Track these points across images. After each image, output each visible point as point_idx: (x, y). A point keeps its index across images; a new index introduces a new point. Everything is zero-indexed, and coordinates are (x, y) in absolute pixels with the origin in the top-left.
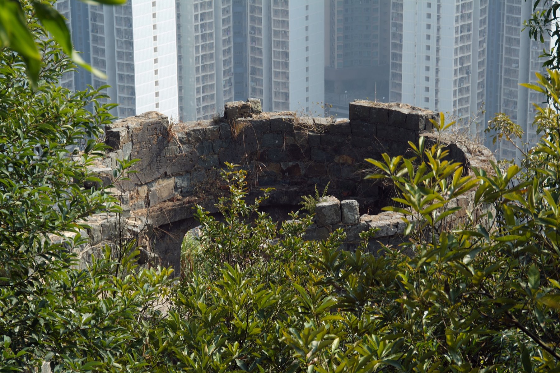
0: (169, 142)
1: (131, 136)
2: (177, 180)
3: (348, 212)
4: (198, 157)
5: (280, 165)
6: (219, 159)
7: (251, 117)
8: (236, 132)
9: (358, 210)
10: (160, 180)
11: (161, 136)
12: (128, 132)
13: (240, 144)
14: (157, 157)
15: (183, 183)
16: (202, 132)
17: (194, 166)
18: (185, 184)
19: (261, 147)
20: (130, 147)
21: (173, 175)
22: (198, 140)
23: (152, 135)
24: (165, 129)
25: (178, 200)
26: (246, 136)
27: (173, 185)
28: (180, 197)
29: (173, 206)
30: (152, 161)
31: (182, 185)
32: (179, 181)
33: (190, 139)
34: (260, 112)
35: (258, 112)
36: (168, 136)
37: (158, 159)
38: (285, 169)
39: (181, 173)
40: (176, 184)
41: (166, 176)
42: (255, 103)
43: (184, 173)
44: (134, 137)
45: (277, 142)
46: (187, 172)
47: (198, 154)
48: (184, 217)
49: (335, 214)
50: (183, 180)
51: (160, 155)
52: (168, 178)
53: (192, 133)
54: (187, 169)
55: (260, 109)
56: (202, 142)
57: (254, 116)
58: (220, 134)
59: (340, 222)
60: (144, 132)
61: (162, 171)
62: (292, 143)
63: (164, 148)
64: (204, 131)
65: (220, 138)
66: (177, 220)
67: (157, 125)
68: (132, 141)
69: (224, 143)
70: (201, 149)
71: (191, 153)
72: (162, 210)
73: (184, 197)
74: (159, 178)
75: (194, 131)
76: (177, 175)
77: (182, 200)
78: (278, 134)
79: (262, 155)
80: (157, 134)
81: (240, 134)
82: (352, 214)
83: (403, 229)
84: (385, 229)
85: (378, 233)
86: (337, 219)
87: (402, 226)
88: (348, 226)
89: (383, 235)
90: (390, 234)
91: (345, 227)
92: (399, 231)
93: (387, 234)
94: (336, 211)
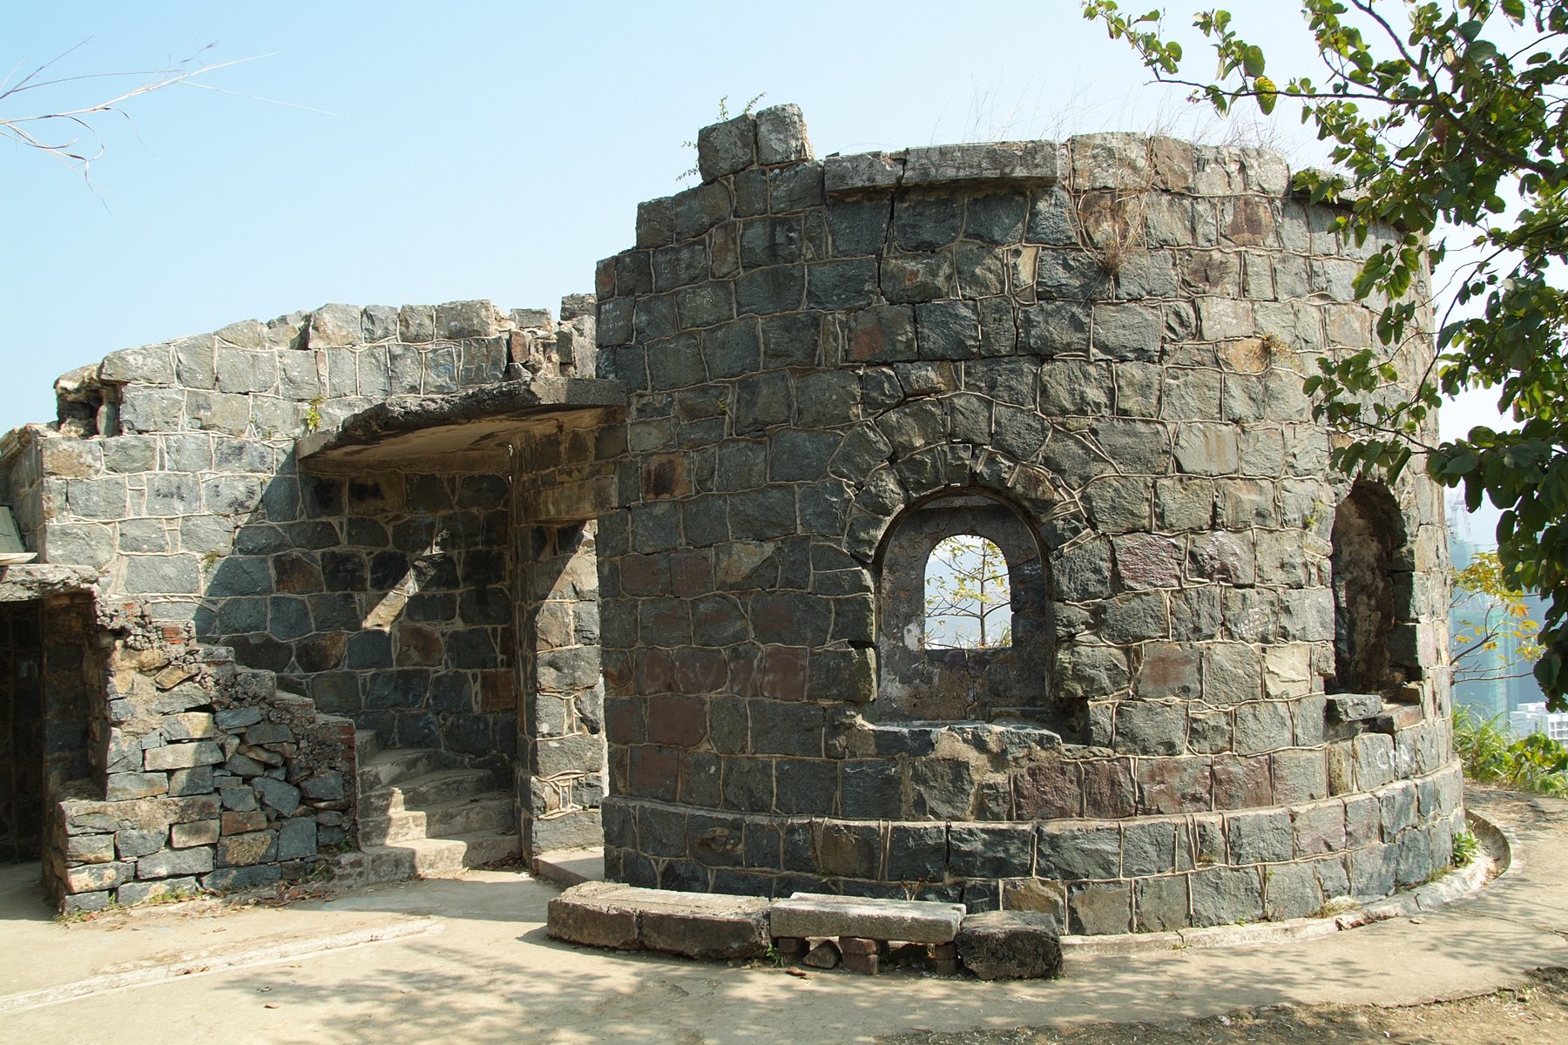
49: (739, 143)
59: (752, 163)
82: (781, 137)
83: (925, 169)
84: (863, 165)
85: (842, 178)
86: (745, 154)
87: (919, 157)
88: (772, 170)
89: (860, 184)
90: (882, 181)
91: (764, 173)
92: (908, 174)
93: (871, 179)
94: (742, 134)
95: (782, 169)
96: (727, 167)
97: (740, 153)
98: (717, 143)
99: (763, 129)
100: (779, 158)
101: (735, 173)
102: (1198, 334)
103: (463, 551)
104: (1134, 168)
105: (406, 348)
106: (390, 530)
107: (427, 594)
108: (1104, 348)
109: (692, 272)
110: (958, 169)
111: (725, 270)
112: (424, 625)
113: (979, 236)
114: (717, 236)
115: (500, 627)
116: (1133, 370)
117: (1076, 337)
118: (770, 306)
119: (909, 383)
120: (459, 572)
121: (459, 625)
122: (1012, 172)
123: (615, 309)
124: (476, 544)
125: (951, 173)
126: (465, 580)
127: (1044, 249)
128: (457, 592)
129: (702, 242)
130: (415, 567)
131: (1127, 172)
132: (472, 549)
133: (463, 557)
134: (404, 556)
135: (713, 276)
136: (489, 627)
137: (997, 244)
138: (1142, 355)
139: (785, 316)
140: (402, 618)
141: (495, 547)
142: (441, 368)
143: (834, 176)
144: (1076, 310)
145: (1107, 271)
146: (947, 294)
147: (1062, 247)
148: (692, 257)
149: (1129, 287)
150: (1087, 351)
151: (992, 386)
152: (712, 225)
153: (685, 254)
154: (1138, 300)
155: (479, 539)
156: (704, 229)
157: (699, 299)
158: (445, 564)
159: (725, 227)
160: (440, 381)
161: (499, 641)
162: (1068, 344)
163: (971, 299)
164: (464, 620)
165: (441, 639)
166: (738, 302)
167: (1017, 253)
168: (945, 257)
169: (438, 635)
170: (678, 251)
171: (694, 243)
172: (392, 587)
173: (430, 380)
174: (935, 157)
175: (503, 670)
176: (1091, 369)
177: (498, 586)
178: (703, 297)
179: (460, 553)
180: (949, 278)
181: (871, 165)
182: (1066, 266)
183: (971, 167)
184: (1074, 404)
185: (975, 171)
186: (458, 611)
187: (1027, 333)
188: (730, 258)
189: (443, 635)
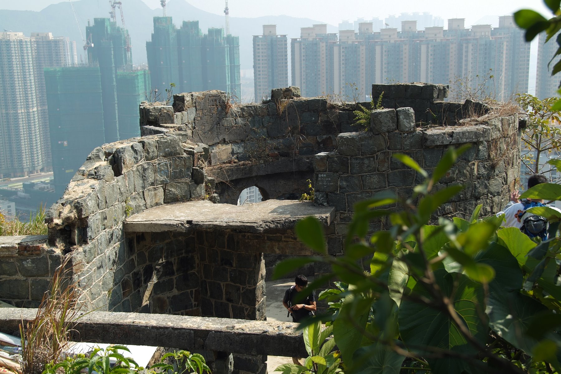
0: (227, 113)
1: (195, 103)
2: (233, 147)
3: (404, 119)
4: (251, 129)
5: (317, 138)
6: (267, 132)
7: (293, 99)
8: (281, 108)
9: (414, 118)
10: (220, 145)
11: (219, 108)
12: (192, 99)
13: (284, 120)
14: (217, 124)
15: (239, 149)
16: (253, 108)
17: (247, 136)
18: (241, 150)
19: (301, 124)
20: (195, 112)
21: (230, 142)
22: (250, 115)
23: (213, 106)
24: (224, 102)
25: (235, 162)
26: (289, 114)
27: (230, 150)
28: (236, 160)
29: (231, 167)
30: (212, 128)
31: (238, 151)
32: (235, 148)
33: (244, 113)
34: (300, 96)
35: (298, 96)
36: (226, 108)
37: (218, 127)
38: (320, 141)
39: (237, 141)
40: (233, 149)
41: (224, 142)
42: (295, 89)
43: (239, 142)
44: (197, 104)
45: (313, 119)
46: (242, 141)
47: (251, 127)
48: (240, 177)
49: (391, 121)
50: (239, 147)
51: (219, 124)
52: (226, 144)
53: (246, 108)
54: (242, 138)
55: (299, 93)
56: (254, 117)
57: (295, 98)
58: (268, 112)
59: (396, 130)
60: (205, 101)
61: (221, 138)
62: (326, 119)
63: (223, 118)
64: (255, 108)
65: (268, 115)
66: (234, 178)
67: (217, 98)
68: (196, 107)
69: (271, 119)
70: (253, 123)
71: (244, 125)
72: (221, 168)
73: (239, 161)
74: (219, 143)
75: (247, 107)
76: (234, 142)
77: (238, 163)
78: (314, 112)
79: (302, 129)
80: (216, 105)
81: (284, 112)
82: (408, 121)
83: (458, 139)
84: (440, 137)
85: (433, 141)
86: (393, 126)
87: (457, 135)
88: (404, 134)
89: (439, 144)
90: (445, 143)
91: (401, 134)
92: (453, 141)
93: (442, 142)
94: (392, 118)
95: (408, 134)
96: (386, 129)
97: (391, 125)
98: (381, 119)
99: (401, 117)
100: (407, 129)
101: (388, 132)
102: (506, 184)
103: (176, 258)
104: (499, 131)
105: (148, 164)
106: (147, 254)
107: (161, 280)
108: (491, 194)
109: (369, 168)
110: (467, 139)
111: (384, 169)
112: (160, 296)
113: (465, 159)
114: (381, 156)
115: (194, 290)
116: (496, 199)
117: (486, 191)
118: (401, 184)
119: (445, 211)
120: (175, 268)
121: (175, 292)
122: (480, 139)
123: (326, 177)
124: (182, 254)
125: (465, 140)
126: (177, 271)
127: (480, 162)
128: (174, 277)
129: (373, 157)
130: (156, 269)
131: (498, 132)
132: (181, 256)
133: (176, 260)
134: (152, 265)
135: (378, 171)
136: (189, 291)
137: (469, 161)
138: (499, 194)
139: (406, 188)
140: (153, 294)
141: (190, 254)
142: (162, 172)
143: (431, 141)
144: (486, 182)
145: (493, 167)
146: (456, 180)
147: (483, 161)
148: (369, 163)
149: (497, 172)
150: (487, 195)
151: (465, 209)
152: (378, 151)
153: (366, 161)
154: (497, 175)
155: (183, 251)
156: (375, 152)
157: (372, 180)
158: (168, 265)
159: (384, 153)
160: (162, 179)
161: (193, 296)
162: (484, 193)
163: (462, 181)
164: (178, 290)
165: (167, 301)
166: (388, 182)
167: (474, 164)
168: (457, 167)
169: (166, 298)
170: (363, 159)
171: (370, 157)
172: (149, 281)
173: (158, 178)
174: (461, 135)
175: (195, 308)
176: (488, 201)
177: (193, 271)
178: (374, 179)
179: (175, 259)
180: (457, 174)
181: (443, 137)
182: (484, 167)
183: (470, 138)
184: (484, 213)
185: (471, 140)
186: (175, 286)
187: (475, 191)
188: (386, 165)
189: (168, 298)
